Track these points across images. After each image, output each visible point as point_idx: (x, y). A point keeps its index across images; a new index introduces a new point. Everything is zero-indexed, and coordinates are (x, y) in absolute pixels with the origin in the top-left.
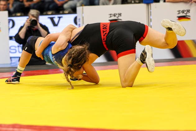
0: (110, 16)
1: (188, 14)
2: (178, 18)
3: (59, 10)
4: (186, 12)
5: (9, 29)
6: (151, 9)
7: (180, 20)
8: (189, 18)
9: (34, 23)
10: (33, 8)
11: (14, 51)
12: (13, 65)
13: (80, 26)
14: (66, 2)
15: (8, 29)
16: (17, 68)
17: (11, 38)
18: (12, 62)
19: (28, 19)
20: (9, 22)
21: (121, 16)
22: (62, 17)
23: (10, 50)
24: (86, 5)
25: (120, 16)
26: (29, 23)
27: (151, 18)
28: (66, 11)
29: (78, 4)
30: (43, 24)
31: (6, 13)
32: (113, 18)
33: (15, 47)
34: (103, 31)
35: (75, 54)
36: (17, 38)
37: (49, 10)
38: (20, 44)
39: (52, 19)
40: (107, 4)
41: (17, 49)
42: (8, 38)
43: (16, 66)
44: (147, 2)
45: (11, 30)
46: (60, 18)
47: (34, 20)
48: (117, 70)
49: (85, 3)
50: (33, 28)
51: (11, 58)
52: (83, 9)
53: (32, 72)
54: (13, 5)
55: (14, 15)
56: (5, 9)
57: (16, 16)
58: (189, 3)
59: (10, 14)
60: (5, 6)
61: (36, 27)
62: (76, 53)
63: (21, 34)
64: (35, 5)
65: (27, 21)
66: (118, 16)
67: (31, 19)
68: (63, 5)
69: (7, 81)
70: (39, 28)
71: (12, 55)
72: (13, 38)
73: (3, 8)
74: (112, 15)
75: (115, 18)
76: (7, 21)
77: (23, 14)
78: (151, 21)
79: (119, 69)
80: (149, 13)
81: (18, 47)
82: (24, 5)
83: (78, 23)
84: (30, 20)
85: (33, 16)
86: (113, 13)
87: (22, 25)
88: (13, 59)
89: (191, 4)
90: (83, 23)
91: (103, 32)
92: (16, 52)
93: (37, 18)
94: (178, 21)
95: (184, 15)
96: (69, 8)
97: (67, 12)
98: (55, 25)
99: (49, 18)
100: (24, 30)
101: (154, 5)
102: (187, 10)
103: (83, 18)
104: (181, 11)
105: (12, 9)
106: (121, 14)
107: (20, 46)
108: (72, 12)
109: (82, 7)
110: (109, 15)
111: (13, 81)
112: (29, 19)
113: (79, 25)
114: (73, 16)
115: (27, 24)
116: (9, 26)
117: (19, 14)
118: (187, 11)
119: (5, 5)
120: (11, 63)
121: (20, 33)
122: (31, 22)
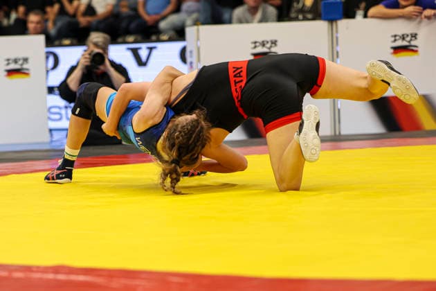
0: (253, 45)
1: (413, 43)
2: (392, 51)
3: (149, 32)
4: (408, 39)
5: (47, 71)
6: (337, 32)
7: (398, 55)
8: (416, 51)
9: (98, 59)
10: (97, 30)
11: (57, 117)
12: (56, 145)
13: (191, 67)
14: (164, 18)
15: (45, 72)
16: (63, 150)
17: (51, 90)
18: (54, 139)
19: (85, 51)
20: (47, 58)
21: (276, 45)
22: (155, 48)
23: (48, 115)
24: (204, 23)
25: (273, 45)
26: (88, 60)
27: (339, 49)
28: (164, 35)
29: (189, 22)
30: (118, 61)
31: (42, 38)
32: (260, 50)
33: (60, 108)
34: (235, 81)
35: (181, 138)
36: (64, 91)
37: (128, 32)
38: (70, 102)
39: (135, 52)
40: (247, 22)
41: (63, 112)
42: (45, 90)
43: (61, 148)
44: (330, 17)
45: (52, 74)
46: (151, 49)
47: (98, 54)
48: (267, 157)
49: (202, 19)
50: (95, 70)
51: (51, 130)
52: (198, 30)
53: (95, 160)
54: (55, 23)
55: (57, 43)
56: (39, 30)
57: (61, 45)
58: (415, 19)
59: (50, 42)
60: (39, 26)
61: (102, 68)
62: (183, 134)
63: (71, 81)
64: (100, 22)
65: (83, 55)
66: (271, 47)
67: (92, 51)
68: (157, 22)
69: (47, 178)
70: (108, 70)
71: (53, 125)
72: (56, 89)
73: (35, 28)
74: (258, 44)
75: (265, 50)
76: (43, 56)
77: (75, 42)
78: (338, 57)
79: (269, 153)
80: (334, 41)
81: (66, 107)
82: (77, 23)
83: (189, 60)
84: (90, 54)
85: (96, 45)
86: (260, 40)
87: (74, 63)
88: (54, 133)
89: (420, 22)
90: (199, 60)
91: (236, 83)
92: (60, 119)
93: (105, 49)
94: (393, 56)
95: (405, 43)
96: (169, 29)
97: (165, 37)
98: (141, 63)
99: (129, 49)
100: (77, 74)
101: (343, 24)
102: (411, 34)
103: (199, 49)
104: (398, 36)
105: (52, 31)
106: (276, 41)
107: (70, 107)
108: (175, 36)
109: (195, 27)
110: (252, 43)
111: (58, 177)
112: (88, 52)
113: (191, 63)
114: (178, 45)
115: (85, 62)
116: (47, 67)
117: (67, 42)
118: (412, 37)
119: (38, 23)
120: (52, 141)
121: (69, 80)
122: (91, 57)
